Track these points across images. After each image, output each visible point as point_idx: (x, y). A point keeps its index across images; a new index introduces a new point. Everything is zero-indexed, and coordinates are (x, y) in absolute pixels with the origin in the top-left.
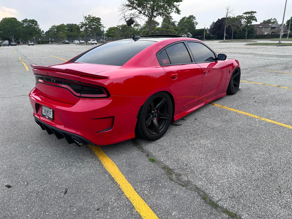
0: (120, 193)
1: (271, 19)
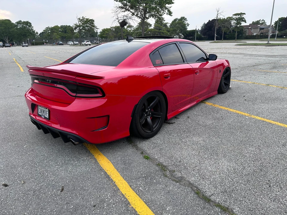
0: (116, 190)
1: (260, 20)
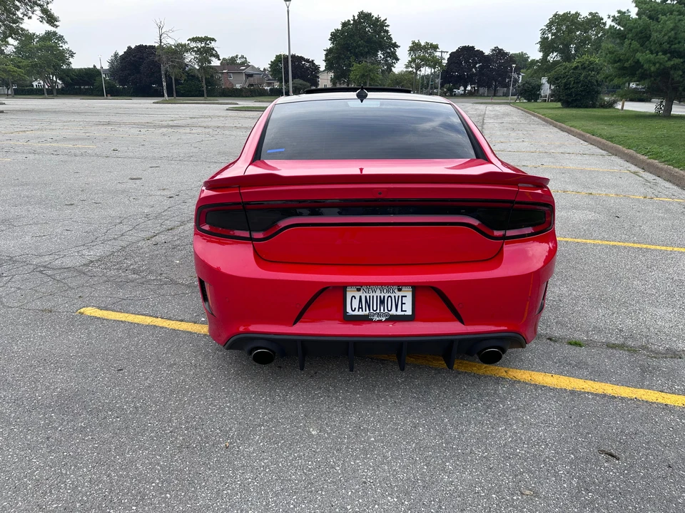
1: (237, 56)
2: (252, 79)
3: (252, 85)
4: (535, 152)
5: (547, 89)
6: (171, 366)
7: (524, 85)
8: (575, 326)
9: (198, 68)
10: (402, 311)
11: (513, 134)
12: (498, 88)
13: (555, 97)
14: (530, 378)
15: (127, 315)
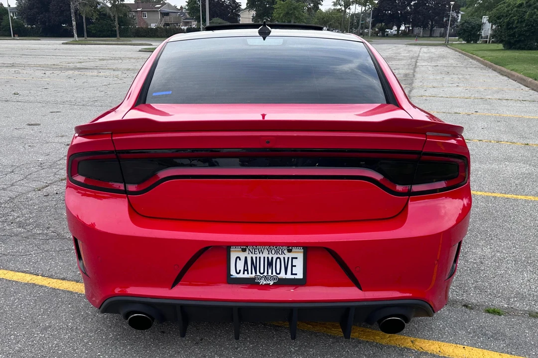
2: (167, 18)
3: (168, 25)
4: (470, 98)
5: (488, 29)
6: (46, 328)
7: (462, 24)
8: (495, 292)
9: (110, 6)
10: (292, 274)
11: (447, 78)
12: (435, 28)
13: (497, 37)
14: (439, 350)
15: (5, 272)
